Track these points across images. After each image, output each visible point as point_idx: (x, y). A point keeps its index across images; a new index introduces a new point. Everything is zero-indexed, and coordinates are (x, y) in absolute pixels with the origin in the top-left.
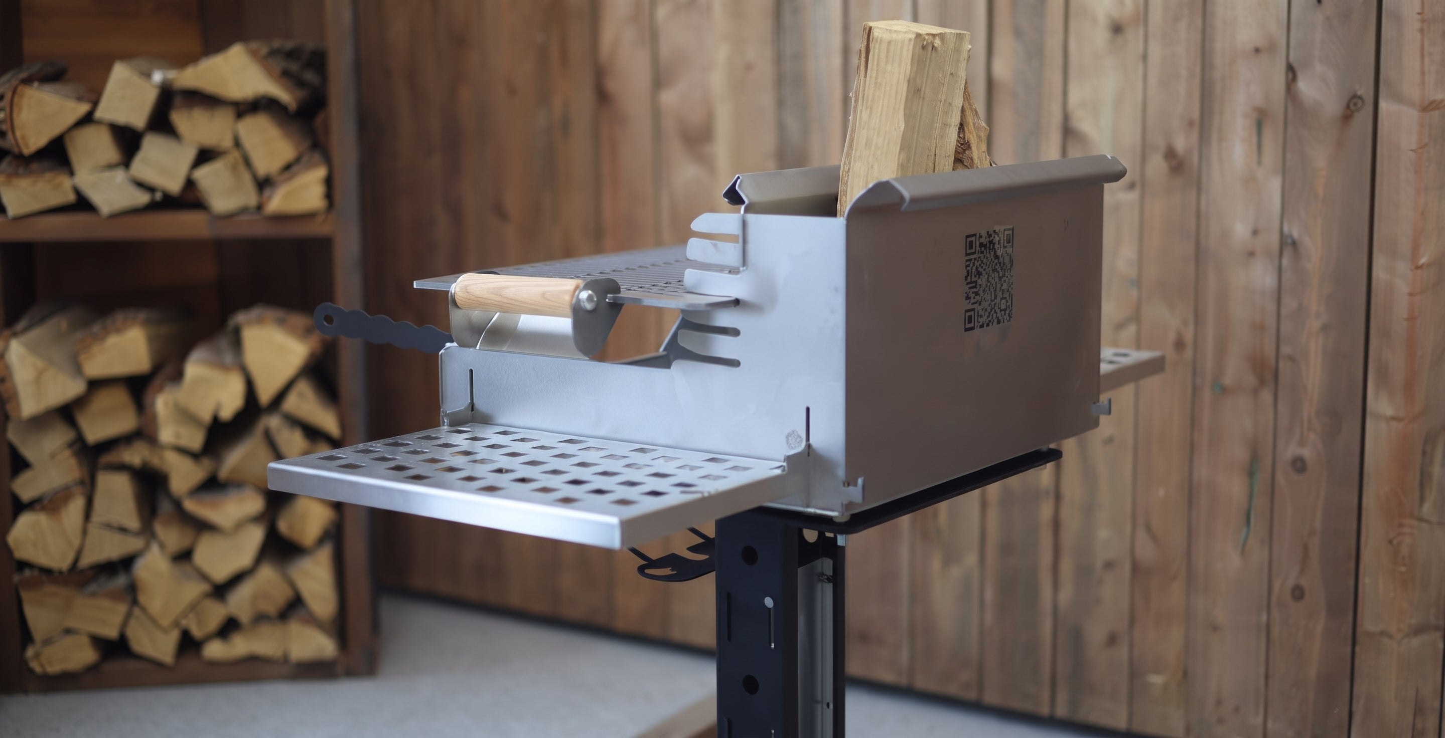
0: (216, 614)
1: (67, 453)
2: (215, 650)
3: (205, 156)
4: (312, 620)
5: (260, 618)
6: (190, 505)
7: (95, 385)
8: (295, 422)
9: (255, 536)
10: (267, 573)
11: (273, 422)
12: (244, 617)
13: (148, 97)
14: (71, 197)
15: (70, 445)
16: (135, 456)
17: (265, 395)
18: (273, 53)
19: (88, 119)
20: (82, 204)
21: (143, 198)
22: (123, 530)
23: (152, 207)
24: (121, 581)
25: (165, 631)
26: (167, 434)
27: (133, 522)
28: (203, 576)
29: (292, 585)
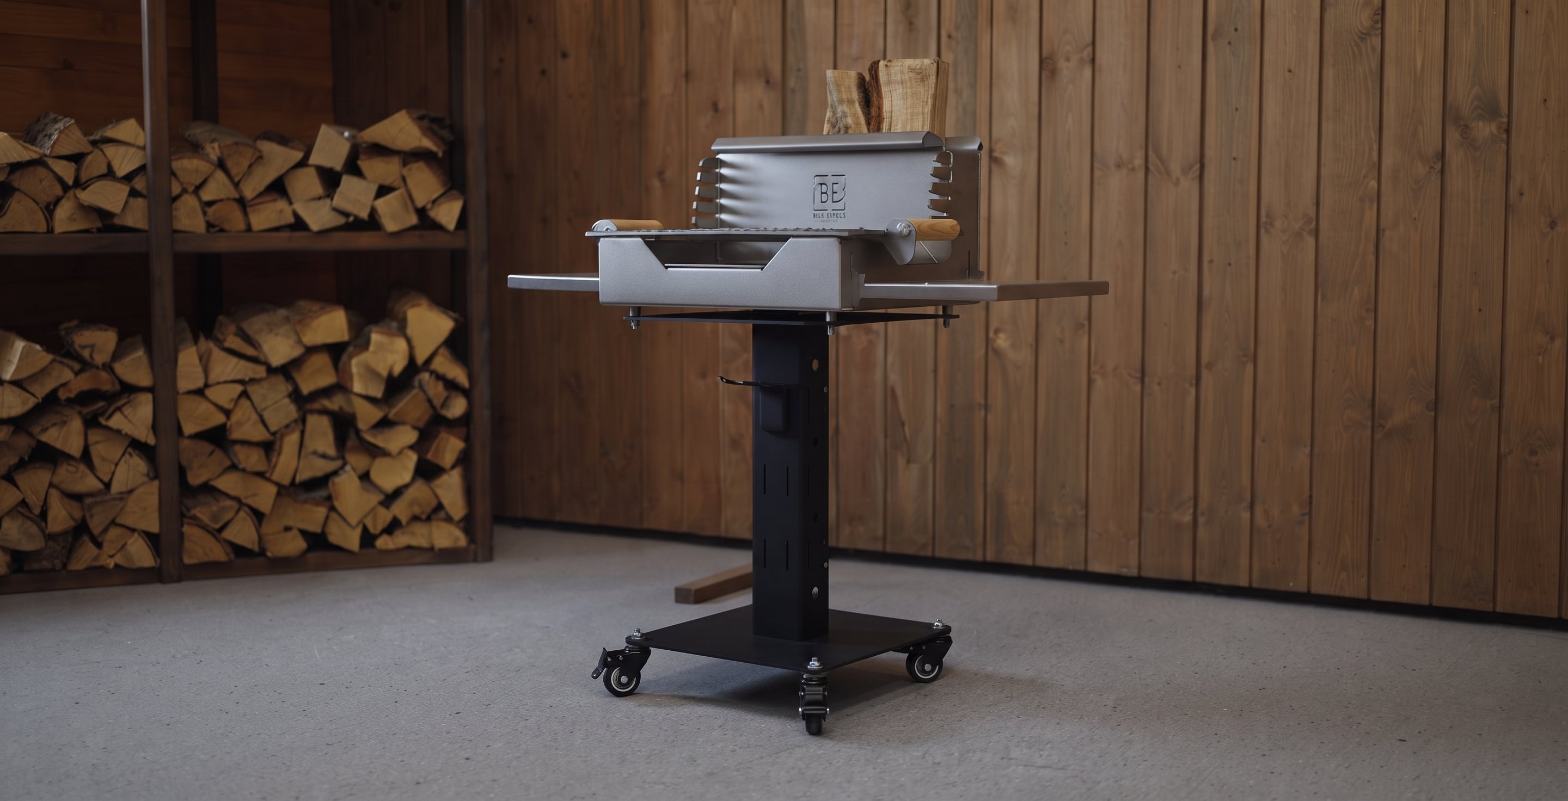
0: (385, 517)
1: (287, 401)
2: (383, 543)
3: (383, 191)
4: (449, 519)
5: (415, 518)
6: (369, 438)
7: (311, 350)
8: (440, 377)
9: (412, 459)
10: (420, 485)
11: (425, 376)
12: (404, 520)
13: (344, 149)
14: (291, 220)
15: (290, 396)
16: (335, 403)
17: (421, 358)
18: (421, 118)
19: (302, 163)
20: (299, 224)
21: (341, 220)
22: (324, 456)
23: (346, 227)
24: (323, 493)
25: (353, 528)
26: (358, 387)
27: (332, 451)
28: (379, 489)
29: (436, 496)
